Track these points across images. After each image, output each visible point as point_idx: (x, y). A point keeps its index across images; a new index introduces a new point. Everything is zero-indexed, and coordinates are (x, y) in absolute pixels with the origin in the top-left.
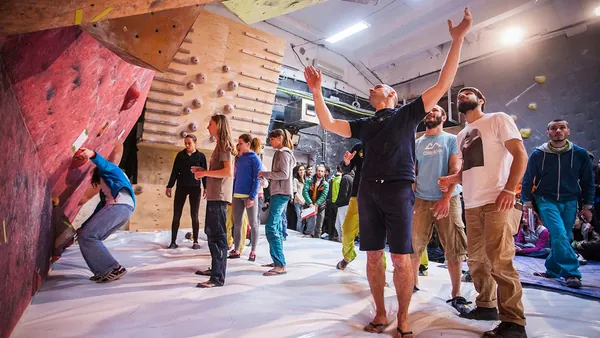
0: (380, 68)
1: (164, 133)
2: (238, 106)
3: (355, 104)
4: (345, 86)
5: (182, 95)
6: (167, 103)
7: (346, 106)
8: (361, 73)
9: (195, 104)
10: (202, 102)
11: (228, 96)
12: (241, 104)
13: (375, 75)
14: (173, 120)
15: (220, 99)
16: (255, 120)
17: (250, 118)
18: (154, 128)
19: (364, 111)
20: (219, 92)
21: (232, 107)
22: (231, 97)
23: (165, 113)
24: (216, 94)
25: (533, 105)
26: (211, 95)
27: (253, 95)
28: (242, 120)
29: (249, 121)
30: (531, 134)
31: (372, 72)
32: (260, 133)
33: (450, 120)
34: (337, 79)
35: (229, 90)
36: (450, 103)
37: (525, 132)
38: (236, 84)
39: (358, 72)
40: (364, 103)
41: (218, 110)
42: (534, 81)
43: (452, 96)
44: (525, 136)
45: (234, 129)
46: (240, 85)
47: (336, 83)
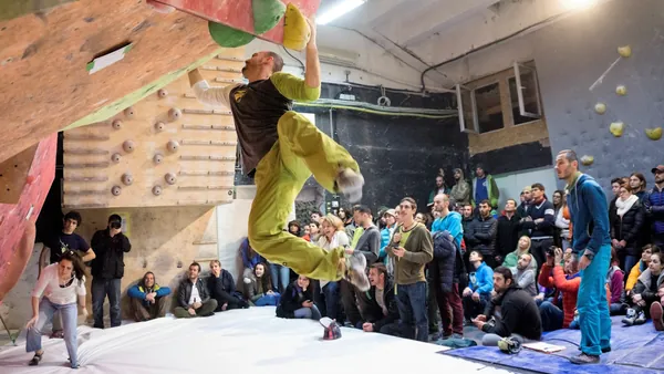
0: (417, 41)
1: (90, 192)
2: (186, 141)
3: (383, 101)
4: (361, 73)
5: (106, 138)
6: (89, 152)
7: (366, 107)
8: (388, 52)
9: (126, 148)
10: (134, 145)
11: (169, 129)
12: (189, 136)
13: (410, 52)
14: (100, 173)
15: (159, 136)
16: (214, 156)
17: (206, 155)
18: (76, 187)
19: (397, 109)
20: (156, 126)
21: (177, 144)
22: (174, 131)
23: (88, 165)
24: (153, 129)
25: (621, 88)
26: (146, 133)
27: (206, 121)
28: (194, 159)
29: (204, 159)
30: (624, 130)
31: (405, 49)
32: (223, 174)
33: (522, 113)
34: (349, 67)
35: (170, 122)
36: (519, 88)
37: (616, 127)
38: (179, 111)
39: (381, 51)
40: (397, 97)
41: (157, 152)
42: (617, 54)
43: (522, 77)
44: (616, 133)
45: (185, 174)
46: (184, 111)
47: (348, 74)
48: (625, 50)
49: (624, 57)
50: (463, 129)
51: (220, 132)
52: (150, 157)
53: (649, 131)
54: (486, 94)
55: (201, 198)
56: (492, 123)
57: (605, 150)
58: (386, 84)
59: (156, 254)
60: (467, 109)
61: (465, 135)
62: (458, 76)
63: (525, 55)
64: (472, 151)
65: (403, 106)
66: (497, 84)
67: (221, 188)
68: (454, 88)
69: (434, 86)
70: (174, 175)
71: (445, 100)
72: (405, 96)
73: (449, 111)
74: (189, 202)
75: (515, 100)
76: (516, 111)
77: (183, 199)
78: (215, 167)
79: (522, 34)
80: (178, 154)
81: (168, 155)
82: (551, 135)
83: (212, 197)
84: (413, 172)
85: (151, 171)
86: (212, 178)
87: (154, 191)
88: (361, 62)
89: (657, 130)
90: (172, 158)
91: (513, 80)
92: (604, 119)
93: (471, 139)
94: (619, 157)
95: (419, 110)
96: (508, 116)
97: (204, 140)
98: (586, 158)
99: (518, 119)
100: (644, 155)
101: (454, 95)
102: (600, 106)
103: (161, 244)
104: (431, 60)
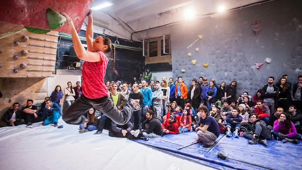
0: (131, 22)
2: (31, 51)
3: (117, 42)
4: (110, 32)
8: (120, 24)
10: (2, 51)
12: (33, 49)
13: (128, 26)
15: (17, 47)
16: (45, 58)
17: (42, 58)
19: (121, 46)
20: (16, 43)
21: (27, 52)
22: (25, 46)
24: (13, 44)
26: (10, 45)
27: (42, 44)
28: (36, 59)
29: (41, 59)
30: (196, 63)
31: (126, 24)
32: (50, 66)
33: (164, 53)
34: (105, 28)
35: (22, 42)
36: (164, 44)
37: (194, 62)
38: (27, 37)
39: (118, 23)
40: (122, 42)
41: (16, 54)
42: (198, 38)
43: (166, 40)
44: (194, 64)
45: (31, 65)
46: (30, 38)
47: (104, 30)
48: (201, 37)
49: (200, 39)
50: (144, 55)
51: (49, 49)
52: (12, 56)
53: (204, 64)
54: (153, 44)
55: (39, 75)
56: (154, 54)
57: (190, 69)
58: (119, 36)
59: (16, 96)
60: (146, 48)
61: (144, 57)
62: (144, 36)
63: (168, 33)
64: (146, 63)
65: (124, 45)
66: (157, 41)
67: (49, 71)
68: (142, 41)
69: (135, 39)
70: (25, 65)
71: (138, 44)
72: (125, 41)
73: (140, 48)
74: (33, 76)
75: (162, 47)
76: (162, 51)
77: (30, 75)
78: (46, 63)
79: (168, 26)
80: (28, 56)
81: (22, 56)
82: (172, 61)
83: (44, 75)
84: (125, 68)
85: (13, 62)
86: (44, 67)
87: (14, 71)
88: (110, 27)
89: (207, 64)
90: (24, 57)
91: (162, 41)
92: (190, 58)
93: (146, 59)
94: (194, 72)
95: (129, 47)
96: (159, 52)
97: (41, 51)
98: (183, 70)
99: (162, 54)
100: (202, 72)
101: (142, 43)
102: (190, 54)
103: (19, 92)
104: (135, 29)
